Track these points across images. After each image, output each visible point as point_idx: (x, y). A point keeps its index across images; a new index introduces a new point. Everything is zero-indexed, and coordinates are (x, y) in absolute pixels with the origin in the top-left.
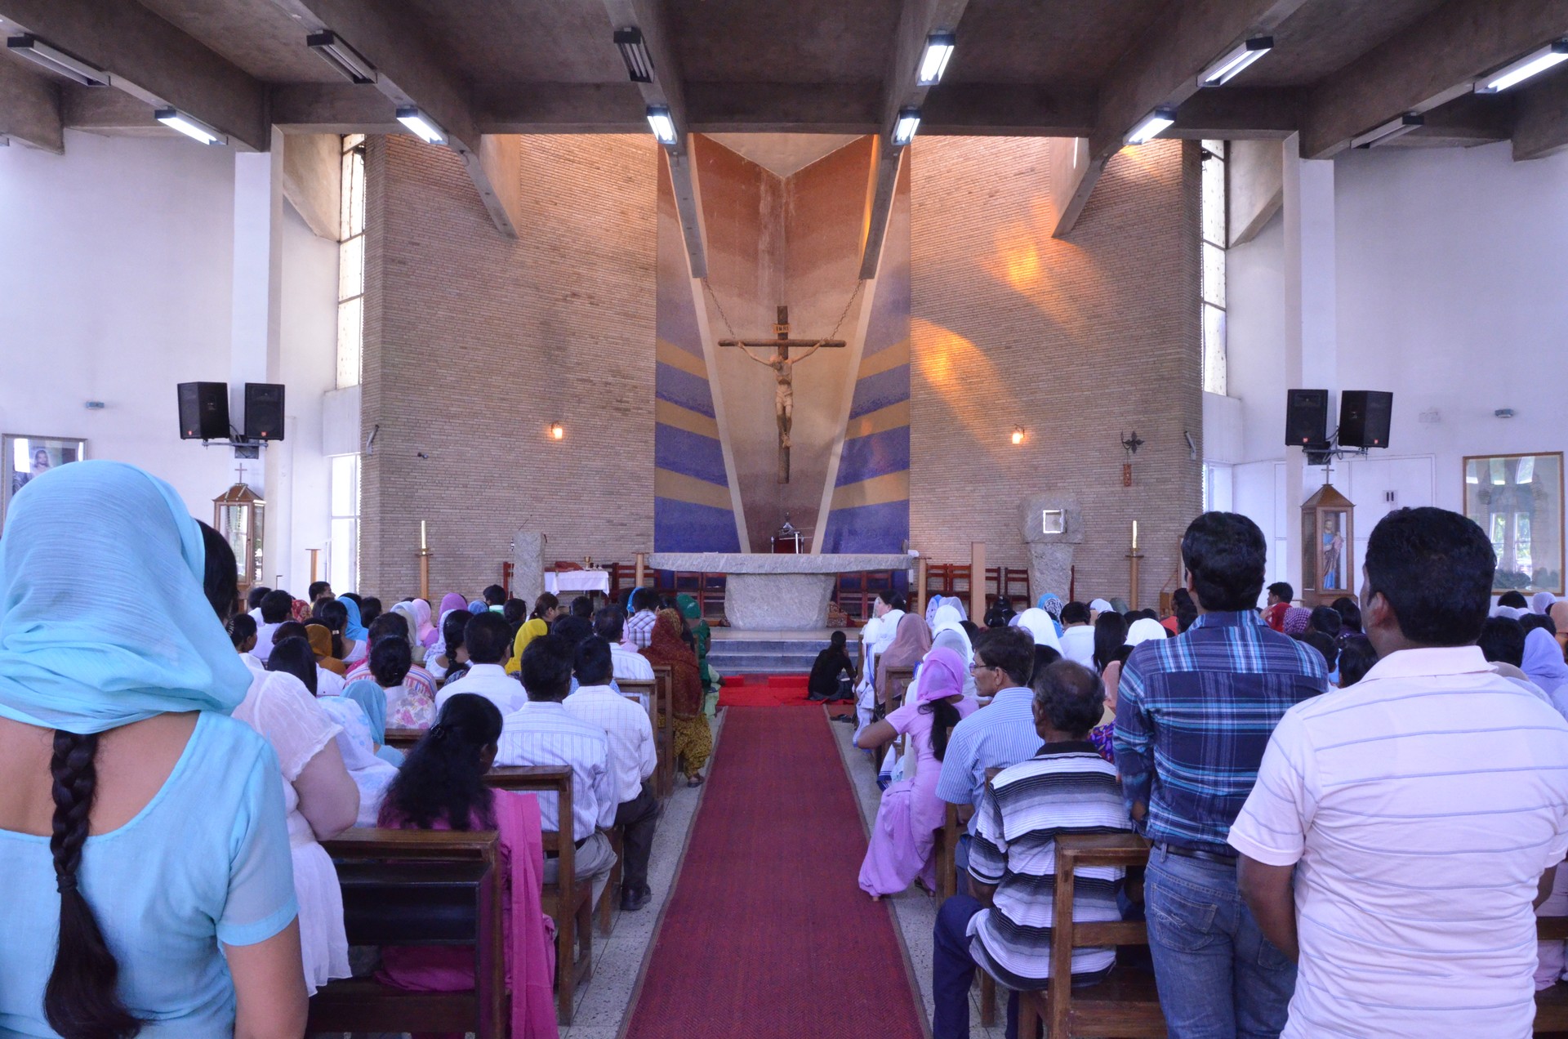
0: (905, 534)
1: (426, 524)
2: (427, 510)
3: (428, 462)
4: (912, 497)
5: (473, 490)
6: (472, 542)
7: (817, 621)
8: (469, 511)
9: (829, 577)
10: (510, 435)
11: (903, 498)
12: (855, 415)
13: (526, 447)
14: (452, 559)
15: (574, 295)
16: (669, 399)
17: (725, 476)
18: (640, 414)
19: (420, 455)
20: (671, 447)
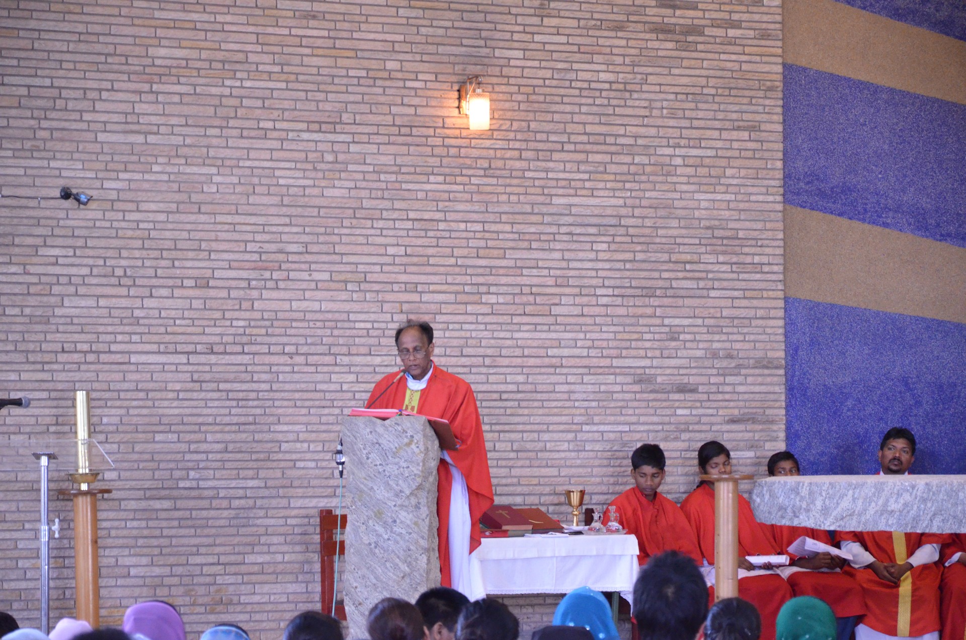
1: (89, 399)
2: (91, 358)
3: (90, 215)
5: (224, 294)
6: (226, 451)
8: (213, 359)
10: (335, 124)
13: (383, 159)
14: (167, 504)
19: (66, 195)
20: (835, 140)
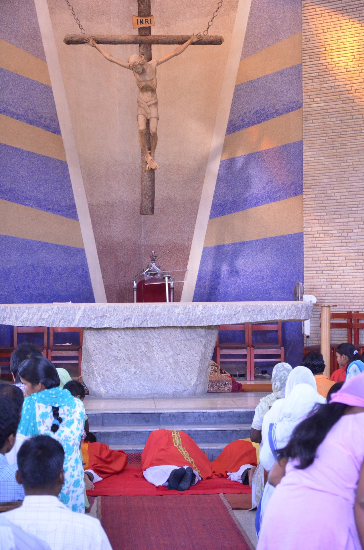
0: (300, 276)
4: (307, 230)
7: (196, 385)
9: (210, 331)
11: (296, 231)
12: (232, 128)
17: (74, 206)
20: (7, 170)
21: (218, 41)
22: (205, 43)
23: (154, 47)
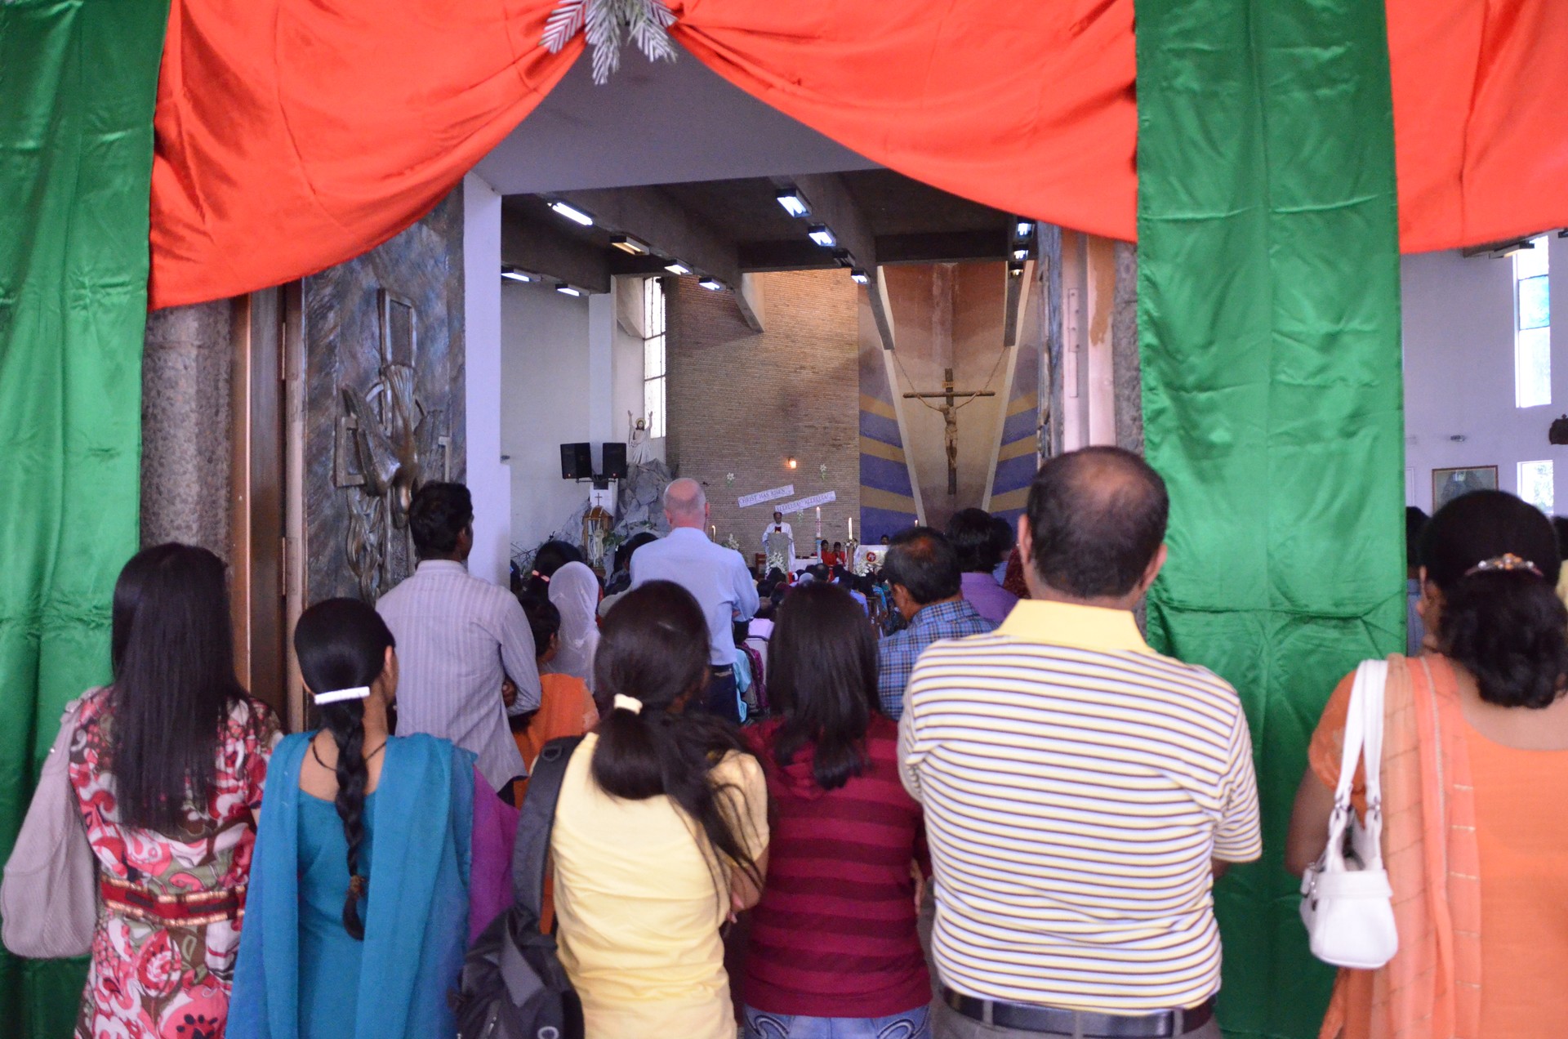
8: (736, 520)
10: (761, 467)
12: (1004, 442)
13: (772, 475)
15: (802, 368)
16: (870, 436)
17: (911, 489)
18: (847, 448)
21: (992, 394)
22: (984, 395)
23: (955, 398)
